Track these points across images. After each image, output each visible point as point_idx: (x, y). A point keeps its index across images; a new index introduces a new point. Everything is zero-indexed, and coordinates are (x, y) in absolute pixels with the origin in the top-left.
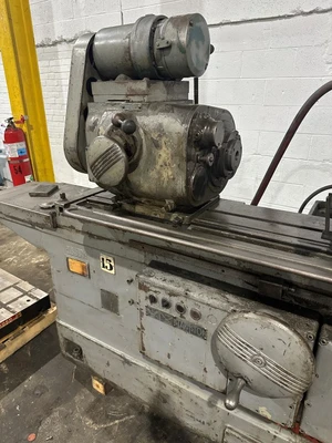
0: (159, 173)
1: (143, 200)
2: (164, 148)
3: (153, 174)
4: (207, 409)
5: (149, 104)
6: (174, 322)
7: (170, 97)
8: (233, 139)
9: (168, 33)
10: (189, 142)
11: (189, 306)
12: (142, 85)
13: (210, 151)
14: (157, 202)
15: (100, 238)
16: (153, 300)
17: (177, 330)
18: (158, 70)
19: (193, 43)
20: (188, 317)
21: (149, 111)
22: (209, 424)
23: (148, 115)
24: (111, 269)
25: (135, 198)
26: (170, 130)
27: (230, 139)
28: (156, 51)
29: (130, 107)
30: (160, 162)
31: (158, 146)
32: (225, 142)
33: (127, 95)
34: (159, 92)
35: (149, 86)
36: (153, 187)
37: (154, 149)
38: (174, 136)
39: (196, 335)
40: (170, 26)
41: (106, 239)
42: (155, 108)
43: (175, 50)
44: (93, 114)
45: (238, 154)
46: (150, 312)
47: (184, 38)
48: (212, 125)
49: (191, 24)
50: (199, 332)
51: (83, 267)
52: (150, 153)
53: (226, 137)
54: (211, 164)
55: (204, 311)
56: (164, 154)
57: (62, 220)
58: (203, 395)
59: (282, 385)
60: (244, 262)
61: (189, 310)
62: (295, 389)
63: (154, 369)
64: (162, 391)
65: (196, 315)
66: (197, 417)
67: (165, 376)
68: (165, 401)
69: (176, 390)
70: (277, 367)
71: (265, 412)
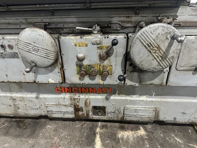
4: (36, 101)
6: (2, 56)
11: (6, 43)
17: (6, 59)
20: (8, 50)
22: (40, 108)
39: (14, 57)
50: (15, 56)
55: (13, 43)
58: (34, 95)
59: (47, 57)
60: (28, 19)
61: (7, 45)
62: (52, 57)
63: (9, 94)
64: (16, 103)
65: (11, 47)
66: (34, 108)
67: (14, 95)
68: (19, 108)
69: (21, 99)
70: (42, 48)
71: (51, 81)
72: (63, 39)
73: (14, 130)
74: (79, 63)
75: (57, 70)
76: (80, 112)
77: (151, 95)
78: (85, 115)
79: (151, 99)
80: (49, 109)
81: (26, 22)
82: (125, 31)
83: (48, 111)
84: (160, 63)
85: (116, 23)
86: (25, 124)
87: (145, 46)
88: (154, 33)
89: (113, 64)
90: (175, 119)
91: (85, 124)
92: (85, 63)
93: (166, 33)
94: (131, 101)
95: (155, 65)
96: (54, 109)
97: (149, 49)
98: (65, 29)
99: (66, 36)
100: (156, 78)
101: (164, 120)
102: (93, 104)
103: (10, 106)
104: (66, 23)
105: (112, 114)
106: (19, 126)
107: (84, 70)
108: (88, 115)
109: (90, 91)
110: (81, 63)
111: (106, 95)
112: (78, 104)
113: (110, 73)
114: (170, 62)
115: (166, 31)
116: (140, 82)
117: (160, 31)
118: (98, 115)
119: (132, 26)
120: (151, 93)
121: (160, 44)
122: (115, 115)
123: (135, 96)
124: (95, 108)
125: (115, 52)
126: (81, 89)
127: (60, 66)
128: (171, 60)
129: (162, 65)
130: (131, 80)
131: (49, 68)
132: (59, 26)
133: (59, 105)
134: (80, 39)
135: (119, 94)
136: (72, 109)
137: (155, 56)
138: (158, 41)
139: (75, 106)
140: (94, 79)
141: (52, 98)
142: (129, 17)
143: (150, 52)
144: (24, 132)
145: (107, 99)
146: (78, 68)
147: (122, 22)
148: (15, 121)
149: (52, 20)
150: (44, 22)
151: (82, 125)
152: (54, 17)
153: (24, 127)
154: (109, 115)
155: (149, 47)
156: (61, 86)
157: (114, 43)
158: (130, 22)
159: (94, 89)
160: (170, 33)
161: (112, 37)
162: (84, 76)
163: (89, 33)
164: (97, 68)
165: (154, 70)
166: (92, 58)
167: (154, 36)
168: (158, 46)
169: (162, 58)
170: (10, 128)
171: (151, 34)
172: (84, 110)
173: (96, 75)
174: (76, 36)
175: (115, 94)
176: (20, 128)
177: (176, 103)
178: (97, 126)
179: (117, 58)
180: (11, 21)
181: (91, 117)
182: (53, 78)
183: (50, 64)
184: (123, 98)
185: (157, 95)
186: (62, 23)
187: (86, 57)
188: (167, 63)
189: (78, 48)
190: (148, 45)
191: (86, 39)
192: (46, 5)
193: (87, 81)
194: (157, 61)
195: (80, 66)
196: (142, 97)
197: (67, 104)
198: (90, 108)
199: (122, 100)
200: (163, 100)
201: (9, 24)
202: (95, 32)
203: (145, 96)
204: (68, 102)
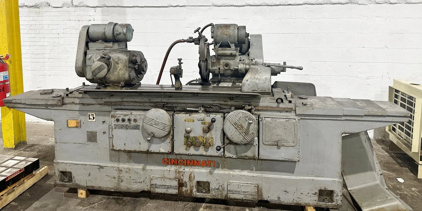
0: (118, 72)
1: (110, 85)
2: (120, 64)
3: (116, 73)
4: (142, 172)
5: (113, 50)
6: (127, 127)
7: (119, 48)
8: (144, 61)
9: (119, 30)
10: (129, 61)
11: (132, 118)
12: (110, 44)
13: (136, 64)
14: (116, 84)
15: (88, 105)
16: (118, 120)
17: (129, 130)
18: (115, 40)
19: (128, 33)
20: (133, 123)
21: (114, 53)
22: (143, 181)
23: (113, 54)
24: (94, 118)
25: (106, 84)
26: (122, 58)
27: (143, 61)
28: (115, 34)
29: (105, 52)
30: (119, 69)
31: (117, 63)
32: (141, 61)
33: (104, 48)
34: (116, 46)
35: (113, 45)
36: (116, 78)
37: (116, 65)
38: (124, 60)
39: (136, 129)
40: (120, 28)
41: (92, 104)
42: (116, 52)
43: (122, 34)
44: (89, 54)
45: (146, 66)
46: (116, 127)
47: (125, 31)
48: (136, 56)
49: (127, 28)
50: (137, 127)
51: (77, 123)
52: (115, 66)
53: (141, 60)
54: (137, 69)
55: (138, 118)
56: (120, 66)
57: (67, 100)
58: (140, 166)
59: (164, 129)
60: (151, 99)
61: (132, 119)
62: (167, 129)
63: (116, 165)
64: (121, 175)
65: (135, 120)
66: (138, 181)
67: (122, 166)
68: (122, 181)
69: (128, 170)
70: (161, 123)
71: (162, 150)
72: (176, 116)
73: (113, 206)
74: (187, 135)
75: (169, 140)
76: (183, 188)
77: (252, 170)
78: (189, 191)
79: (252, 174)
80: (153, 182)
81: (149, 101)
82: (223, 111)
83: (152, 185)
84: (245, 137)
85: (216, 106)
86: (125, 201)
87: (233, 125)
88: (237, 116)
89: (214, 137)
90: (279, 198)
91: (188, 204)
92: (192, 135)
93: (245, 116)
94: (233, 176)
95: (241, 138)
96: (159, 182)
97: (235, 126)
98: (178, 108)
99: (179, 114)
100: (249, 150)
101: (269, 199)
102: (198, 179)
103: (114, 178)
104: (179, 103)
105: (216, 190)
106: (117, 203)
107: (190, 142)
108: (191, 191)
109: (195, 164)
110: (188, 135)
111: (210, 168)
112: (182, 177)
113: (211, 145)
114: (252, 137)
115: (245, 115)
116: (236, 154)
117: (241, 115)
118: (202, 192)
119: (228, 108)
120: (252, 167)
121: (242, 123)
122: (219, 193)
123: (238, 170)
124: (198, 183)
125: (215, 127)
126: (187, 161)
127: (171, 137)
128: (252, 136)
129: (246, 138)
130: (229, 152)
131: (163, 139)
132: (174, 105)
133: (164, 178)
134: (189, 117)
135: (222, 168)
136: (175, 183)
137: (240, 132)
138: (240, 122)
139: (179, 180)
140: (198, 150)
141: (158, 170)
142: (226, 101)
143: (236, 128)
144: (124, 208)
145: (211, 173)
146: (186, 139)
147: (221, 104)
148: (113, 198)
149: (169, 101)
150: (163, 102)
151: (185, 205)
152: (171, 99)
153: (124, 204)
154: (213, 192)
155: (235, 125)
156: (168, 158)
157: (213, 121)
158: (227, 105)
159: (199, 162)
160: (247, 117)
161: (212, 116)
162: (190, 147)
163: (197, 112)
164: (201, 140)
165: (242, 142)
166: (197, 132)
167: (238, 118)
168: (241, 125)
169: (245, 133)
170: (109, 203)
171: (235, 117)
172: (188, 185)
173: (200, 146)
174: (186, 113)
175: (219, 168)
176: (119, 204)
177: (276, 179)
178: (200, 207)
179: (217, 132)
180: (137, 100)
181: (195, 194)
182: (164, 147)
183: (165, 135)
184: (227, 172)
185: (257, 170)
186: (176, 103)
187: (192, 130)
188: (250, 137)
189: (187, 123)
190: (234, 124)
191: (193, 116)
192: (168, 93)
193: (192, 151)
194: (243, 136)
195: (187, 138)
196: (244, 171)
197: (172, 177)
198: (194, 183)
199: (225, 174)
200: (264, 175)
201: (135, 102)
202: (200, 112)
203: (246, 171)
204: (172, 175)
